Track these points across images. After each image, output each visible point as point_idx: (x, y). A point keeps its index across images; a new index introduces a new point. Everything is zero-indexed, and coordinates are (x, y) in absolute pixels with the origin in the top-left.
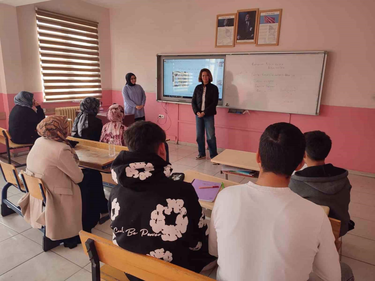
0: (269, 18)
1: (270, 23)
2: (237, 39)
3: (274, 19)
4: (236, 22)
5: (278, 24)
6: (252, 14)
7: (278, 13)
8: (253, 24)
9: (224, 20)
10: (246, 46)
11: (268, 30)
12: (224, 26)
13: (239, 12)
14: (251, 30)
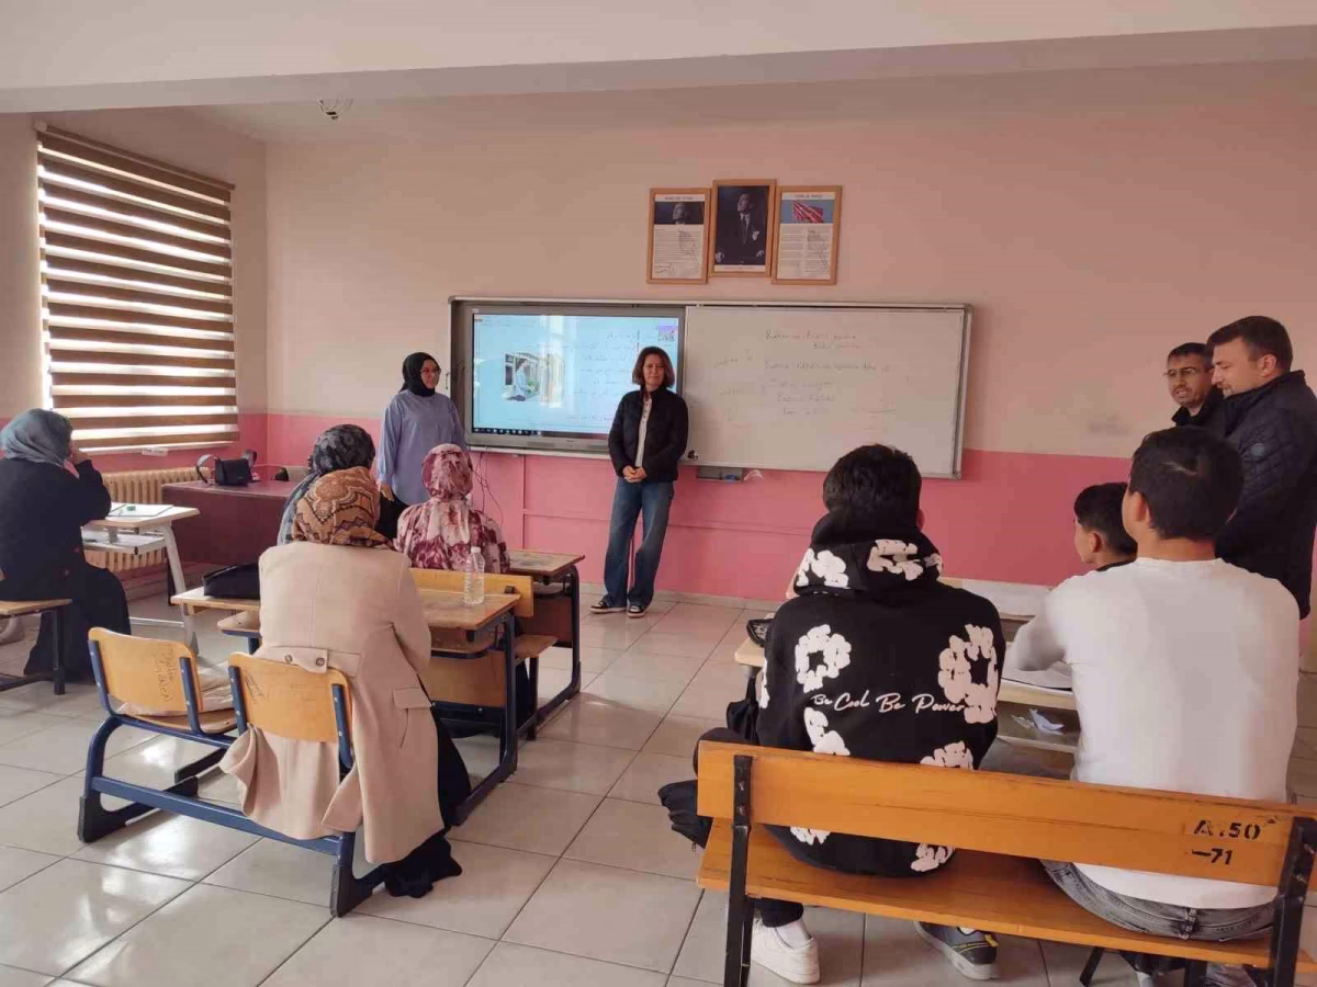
0: (806, 210)
1: (811, 222)
2: (716, 263)
3: (820, 211)
4: (711, 214)
5: (831, 225)
6: (758, 195)
7: (830, 196)
8: (760, 223)
9: (674, 204)
10: (740, 282)
11: (805, 242)
12: (673, 223)
13: (720, 184)
14: (755, 237)
